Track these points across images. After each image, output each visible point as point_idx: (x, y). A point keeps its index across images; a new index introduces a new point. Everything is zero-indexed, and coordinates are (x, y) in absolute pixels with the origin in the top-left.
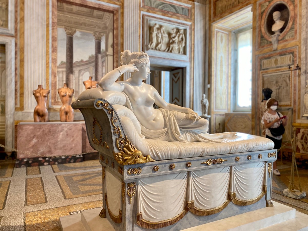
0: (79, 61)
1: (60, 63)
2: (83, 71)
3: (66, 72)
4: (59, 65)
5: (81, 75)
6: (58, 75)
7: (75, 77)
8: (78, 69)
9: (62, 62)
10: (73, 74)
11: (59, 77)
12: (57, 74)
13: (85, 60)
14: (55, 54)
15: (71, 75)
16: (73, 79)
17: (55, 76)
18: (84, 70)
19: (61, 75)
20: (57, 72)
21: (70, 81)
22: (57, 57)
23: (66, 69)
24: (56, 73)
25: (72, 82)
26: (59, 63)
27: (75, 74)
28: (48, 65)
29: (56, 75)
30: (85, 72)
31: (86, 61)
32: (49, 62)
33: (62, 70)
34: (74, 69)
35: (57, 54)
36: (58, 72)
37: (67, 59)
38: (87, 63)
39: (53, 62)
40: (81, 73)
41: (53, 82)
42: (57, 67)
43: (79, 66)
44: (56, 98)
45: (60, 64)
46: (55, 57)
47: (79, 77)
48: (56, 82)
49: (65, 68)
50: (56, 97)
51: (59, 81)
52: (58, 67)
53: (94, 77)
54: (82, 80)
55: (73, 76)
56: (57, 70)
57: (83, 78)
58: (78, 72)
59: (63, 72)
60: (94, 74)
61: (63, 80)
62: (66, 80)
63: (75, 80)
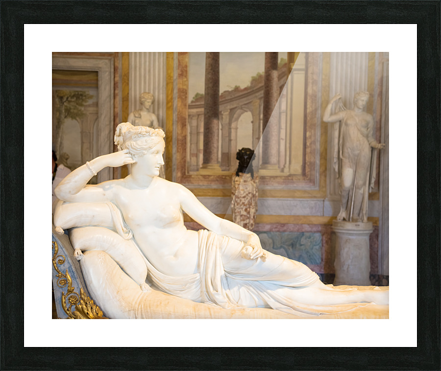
0: (230, 90)
1: (194, 98)
2: (239, 111)
3: (205, 115)
4: (192, 102)
5: (233, 119)
6: (190, 123)
7: (222, 125)
8: (229, 106)
9: (197, 95)
10: (218, 119)
11: (191, 127)
12: (187, 121)
13: (242, 87)
14: (185, 79)
15: (215, 121)
16: (218, 129)
17: (184, 125)
18: (241, 108)
19: (194, 123)
20: (187, 117)
21: (211, 134)
22: (187, 86)
23: (205, 109)
24: (185, 119)
25: (216, 135)
26: (191, 98)
27: (222, 118)
28: (170, 104)
29: (186, 122)
30: (242, 113)
31: (246, 89)
32: (172, 98)
33: (197, 112)
34: (221, 108)
35: (187, 80)
36: (189, 116)
37: (207, 88)
38: (248, 92)
39: (180, 97)
40: (235, 116)
41: (180, 138)
42: (187, 107)
43: (231, 100)
44: (185, 170)
45: (194, 100)
46: (185, 87)
47: (230, 124)
48: (185, 137)
49: (202, 107)
50: (185, 166)
51: (191, 133)
52: (190, 107)
53: (262, 121)
54: (236, 129)
55: (218, 123)
56: (188, 112)
57: (238, 126)
58: (228, 113)
59: (200, 116)
60: (262, 116)
61: (199, 133)
62: (204, 131)
63: (222, 130)
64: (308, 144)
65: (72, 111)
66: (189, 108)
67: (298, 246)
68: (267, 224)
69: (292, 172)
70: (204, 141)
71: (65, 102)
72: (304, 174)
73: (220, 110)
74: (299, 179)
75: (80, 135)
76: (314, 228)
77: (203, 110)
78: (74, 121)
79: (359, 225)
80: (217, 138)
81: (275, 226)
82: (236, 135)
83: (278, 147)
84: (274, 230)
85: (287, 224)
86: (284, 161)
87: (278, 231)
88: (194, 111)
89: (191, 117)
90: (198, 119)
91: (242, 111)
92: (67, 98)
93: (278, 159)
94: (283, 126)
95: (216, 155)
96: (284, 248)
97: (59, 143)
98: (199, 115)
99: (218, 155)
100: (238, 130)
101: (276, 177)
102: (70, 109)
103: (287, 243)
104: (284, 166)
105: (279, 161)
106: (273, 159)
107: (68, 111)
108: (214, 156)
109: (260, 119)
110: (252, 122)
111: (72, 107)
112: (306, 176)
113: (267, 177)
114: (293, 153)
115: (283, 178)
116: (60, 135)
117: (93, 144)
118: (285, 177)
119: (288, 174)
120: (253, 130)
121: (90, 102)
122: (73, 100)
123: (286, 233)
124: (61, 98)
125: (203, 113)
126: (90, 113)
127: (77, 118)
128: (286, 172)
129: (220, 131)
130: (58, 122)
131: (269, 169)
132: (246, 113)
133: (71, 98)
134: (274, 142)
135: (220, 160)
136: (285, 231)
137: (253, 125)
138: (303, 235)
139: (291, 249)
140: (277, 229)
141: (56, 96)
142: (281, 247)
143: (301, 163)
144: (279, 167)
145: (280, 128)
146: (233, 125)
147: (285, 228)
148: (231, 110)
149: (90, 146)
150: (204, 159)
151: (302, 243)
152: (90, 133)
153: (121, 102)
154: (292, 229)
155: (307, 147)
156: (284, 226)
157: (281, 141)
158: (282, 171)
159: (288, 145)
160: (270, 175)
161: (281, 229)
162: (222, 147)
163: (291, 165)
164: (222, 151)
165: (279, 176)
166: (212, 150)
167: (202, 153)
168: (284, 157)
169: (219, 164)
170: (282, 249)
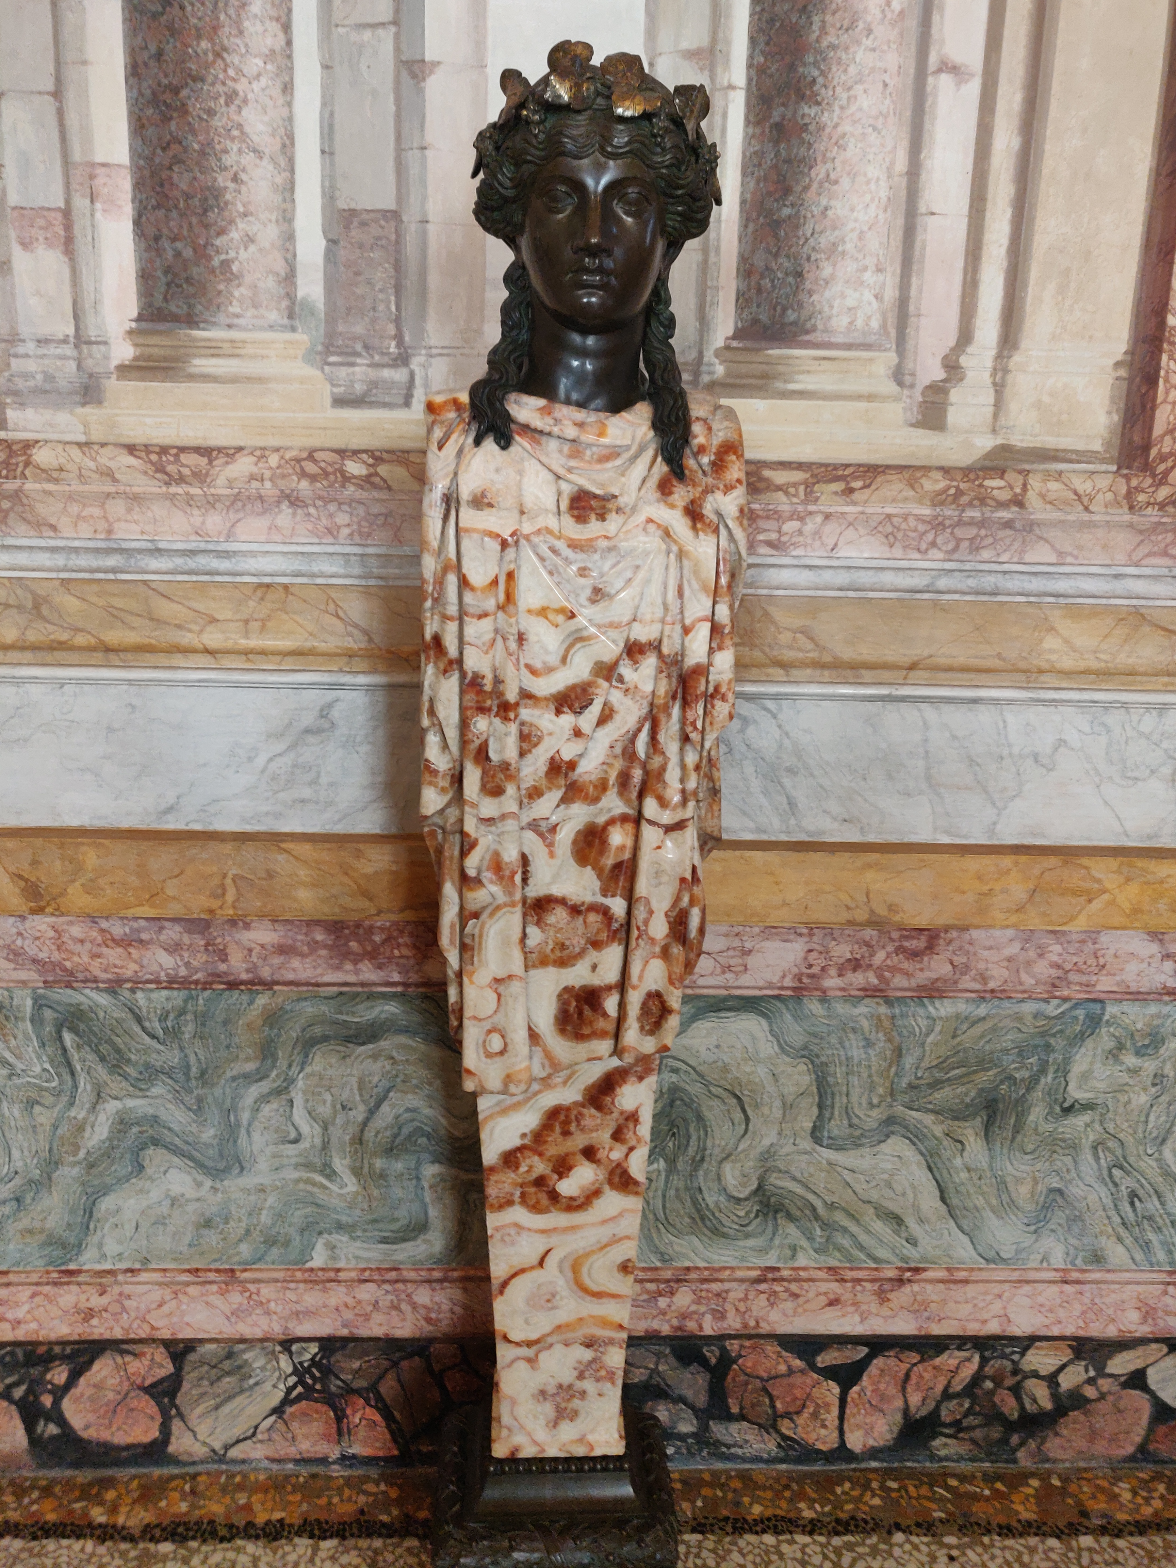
67: (1036, 1115)
68: (771, 931)
69: (1025, 427)
70: (135, 70)
72: (1135, 442)
74: (1086, 501)
81: (842, 951)
83: (901, 164)
84: (831, 982)
85: (965, 928)
86: (951, 320)
87: (870, 993)
93: (891, 293)
95: (267, 232)
96: (915, 1136)
101: (871, 472)
104: (953, 367)
105: (902, 317)
106: (851, 293)
108: (248, 249)
113: (780, 477)
115: (935, 483)
118: (945, 470)
119: (985, 443)
123: (944, 1009)
128: (968, 426)
131: (803, 396)
134: (867, 103)
135: (311, 287)
138: (1096, 1024)
139: (975, 1145)
142: (889, 1126)
143: (1118, 339)
144: (899, 376)
147: (938, 966)
150: (145, 276)
151: (1076, 1093)
154: (998, 976)
156: (931, 948)
157: (942, 91)
158: (933, 411)
159: (1005, 140)
160: (807, 453)
161: (899, 981)
162: (327, 153)
163: (1017, 358)
164: (329, 195)
165: (901, 468)
166: (222, 180)
167: (128, 210)
168: (960, 264)
169: (302, 337)
170: (896, 1146)
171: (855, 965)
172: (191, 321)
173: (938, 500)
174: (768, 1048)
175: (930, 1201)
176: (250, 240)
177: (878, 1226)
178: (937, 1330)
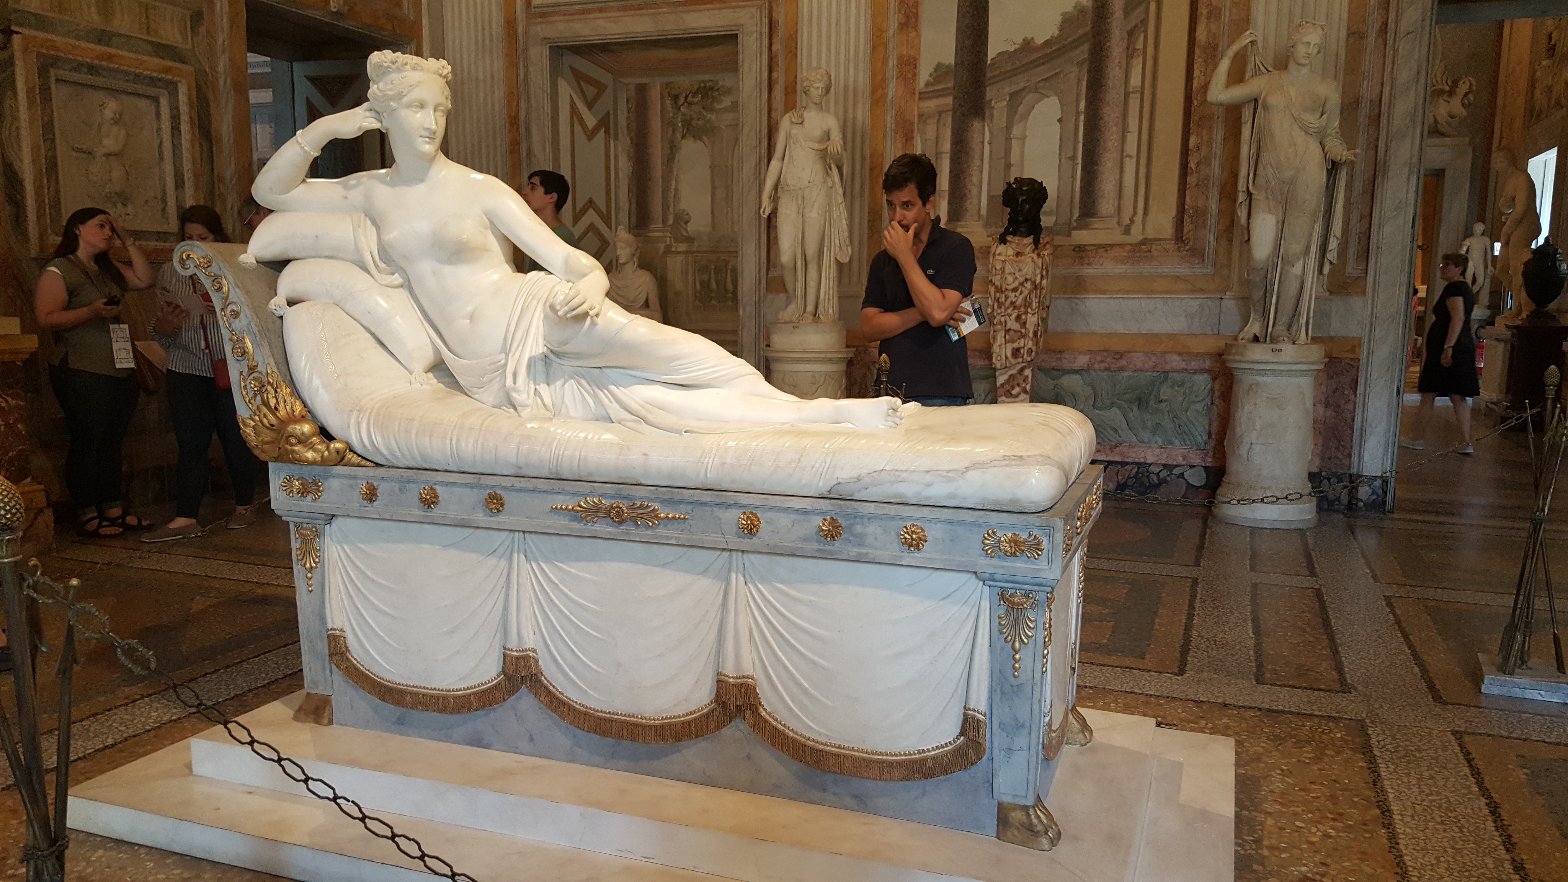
0: (1012, 49)
1: (931, 75)
2: (1029, 98)
3: (954, 111)
4: (927, 84)
5: (1017, 116)
7: (991, 133)
8: (1008, 88)
9: (938, 67)
10: (984, 119)
11: (924, 141)
12: (916, 127)
13: (1040, 39)
14: (913, 34)
15: (976, 125)
16: (983, 143)
17: (909, 139)
18: (1036, 91)
19: (931, 130)
20: (916, 121)
21: (967, 153)
22: (918, 50)
23: (955, 98)
24: (912, 124)
25: (977, 156)
27: (992, 116)
28: (880, 92)
29: (912, 132)
30: (1038, 101)
31: (1048, 43)
32: (883, 80)
33: (938, 106)
34: (990, 93)
35: (918, 36)
36: (920, 116)
37: (959, 51)
38: (1053, 51)
39: (901, 75)
40: (1021, 109)
42: (917, 95)
43: (1014, 73)
45: (932, 80)
46: (912, 52)
47: (1009, 128)
49: (950, 94)
52: (923, 96)
53: (1082, 117)
54: (1024, 138)
55: (984, 126)
56: (918, 108)
57: (1027, 134)
58: (1005, 103)
59: (943, 115)
60: (1082, 105)
61: (942, 153)
62: (952, 149)
63: (990, 143)
64: (1192, 165)
65: (694, 122)
66: (920, 99)
67: (1152, 403)
68: (1081, 353)
69: (1150, 234)
70: (951, 172)
71: (683, 104)
72: (1179, 236)
73: (988, 96)
74: (1166, 250)
75: (709, 171)
76: (1193, 363)
77: (949, 100)
78: (699, 144)
79: (1280, 350)
80: (979, 163)
81: (1099, 358)
82: (1022, 154)
83: (1118, 177)
84: (1096, 366)
85: (1129, 352)
86: (1131, 209)
87: (1107, 369)
88: (931, 104)
89: (924, 118)
90: (938, 120)
91: (1037, 96)
92: (687, 97)
93: (1116, 204)
94: (1133, 124)
95: (975, 201)
96: (1120, 407)
97: (673, 191)
98: (940, 113)
99: (980, 202)
100: (1027, 141)
101: (1112, 246)
102: (692, 119)
103: (1127, 396)
104: (1132, 221)
105: (1119, 210)
106: (1106, 205)
107: (687, 123)
108: (970, 205)
109: (1078, 113)
110: (1060, 121)
111: (694, 116)
112: (1182, 241)
113: (1089, 248)
114: (1154, 189)
115: (1129, 247)
116: (675, 173)
117: (732, 189)
118: (1131, 245)
119: (1141, 238)
120: (1061, 140)
121: (727, 102)
122: (696, 100)
123: (1126, 374)
124: (676, 98)
125: (951, 107)
126: (727, 126)
127: (704, 138)
128: (1136, 234)
129: (987, 147)
130: (671, 148)
131: (1096, 229)
132: (1046, 99)
133: (693, 97)
134: (1109, 165)
135: (984, 212)
136: (1122, 369)
137: (1061, 128)
138: (1166, 378)
139: (1135, 409)
140: (1102, 365)
141: (666, 95)
142: (1113, 404)
143: (1173, 212)
144: (1119, 223)
145: (1125, 131)
146: (1016, 131)
147: (1123, 362)
148: (1012, 95)
149: (727, 194)
150: (949, 212)
151: (1162, 397)
152: (726, 166)
153: (783, 98)
154: (1139, 365)
155: (1189, 171)
156: (1121, 357)
157: (1127, 161)
158: (1127, 231)
159: (1143, 170)
160: (1097, 242)
161: (1113, 366)
162: (989, 184)
163: (1148, 218)
164: (989, 191)
165: (1119, 245)
166: (967, 192)
167: (947, 198)
168: (1133, 198)
169: (981, 222)
170: (1115, 410)
171: (1102, 362)
172: (958, 221)
173: (1130, 251)
174: (1081, 383)
175: (1125, 426)
176: (971, 203)
177: (1111, 432)
178: (1126, 460)
